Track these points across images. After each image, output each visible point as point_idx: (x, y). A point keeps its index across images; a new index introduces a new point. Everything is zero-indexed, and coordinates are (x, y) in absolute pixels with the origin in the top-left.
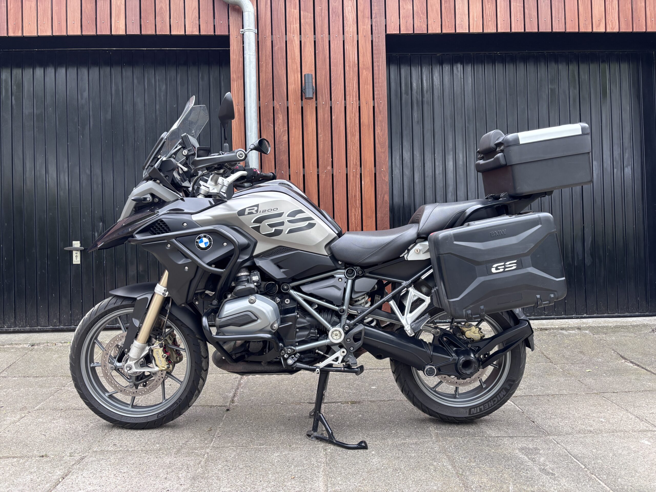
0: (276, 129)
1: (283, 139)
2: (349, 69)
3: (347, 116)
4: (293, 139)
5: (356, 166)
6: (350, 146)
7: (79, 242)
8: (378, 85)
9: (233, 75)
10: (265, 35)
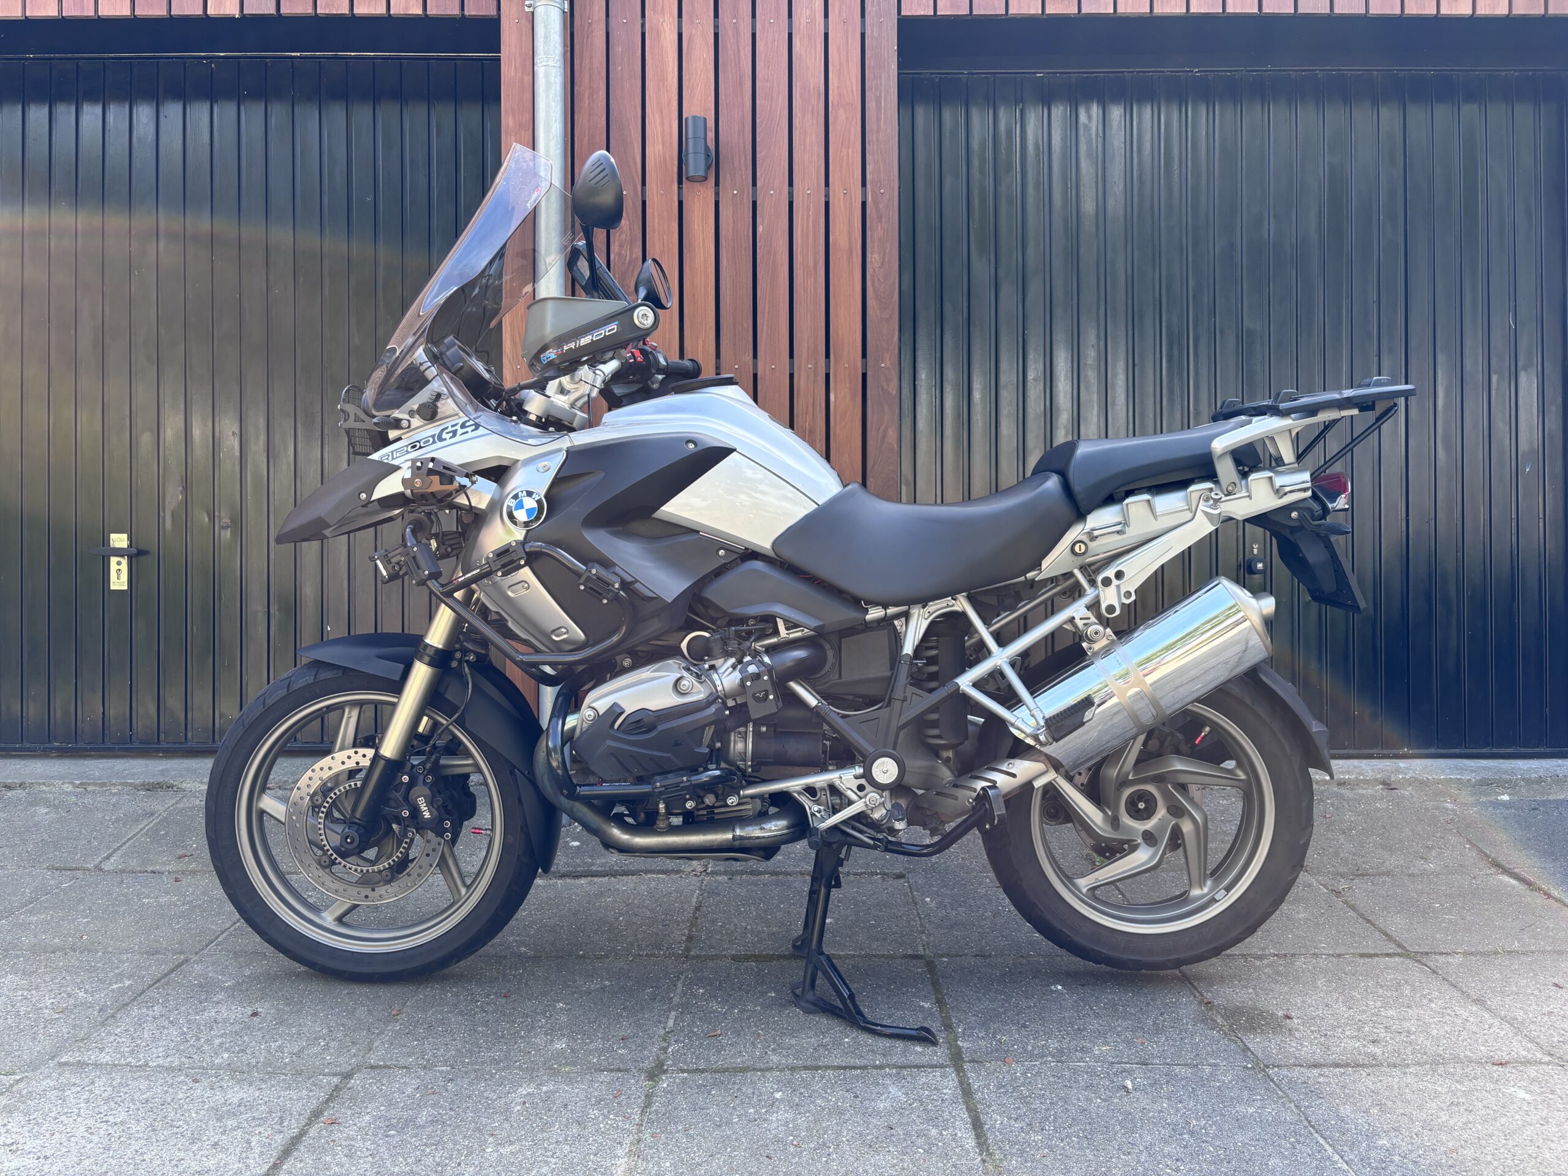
0: (612, 257)
2: (803, 104)
3: (795, 225)
5: (816, 355)
6: (802, 304)
7: (125, 536)
8: (875, 147)
9: (508, 120)
10: (589, 18)
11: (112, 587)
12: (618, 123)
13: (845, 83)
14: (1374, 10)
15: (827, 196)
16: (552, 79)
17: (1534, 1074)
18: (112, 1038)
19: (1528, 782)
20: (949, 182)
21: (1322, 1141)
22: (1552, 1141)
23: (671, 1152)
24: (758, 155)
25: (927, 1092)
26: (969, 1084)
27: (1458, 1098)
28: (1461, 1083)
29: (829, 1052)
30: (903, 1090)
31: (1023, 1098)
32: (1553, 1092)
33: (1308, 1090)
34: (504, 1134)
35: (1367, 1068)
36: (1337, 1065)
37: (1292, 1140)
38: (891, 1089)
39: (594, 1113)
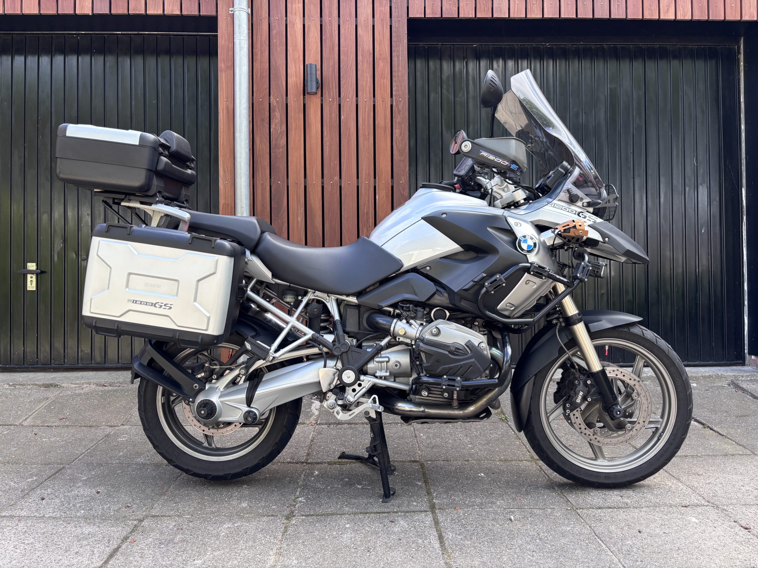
0: (271, 130)
1: (280, 142)
2: (362, 59)
3: (359, 115)
4: (292, 142)
5: (369, 177)
6: (362, 153)
7: (34, 264)
8: (397, 79)
9: (221, 65)
10: (260, 17)
11: (28, 289)
12: (275, 67)
13: (383, 48)
14: (630, 17)
15: (374, 102)
16: (243, 45)
17: (700, 511)
18: (27, 504)
19: (704, 377)
20: (432, 95)
21: (600, 542)
22: (706, 540)
23: (296, 552)
24: (341, 83)
25: (418, 523)
26: (438, 519)
27: (665, 522)
28: (666, 515)
29: (373, 506)
30: (407, 522)
31: (463, 525)
33: (595, 519)
34: (216, 546)
35: (624, 509)
36: (610, 508)
37: (587, 542)
38: (401, 522)
39: (260, 536)
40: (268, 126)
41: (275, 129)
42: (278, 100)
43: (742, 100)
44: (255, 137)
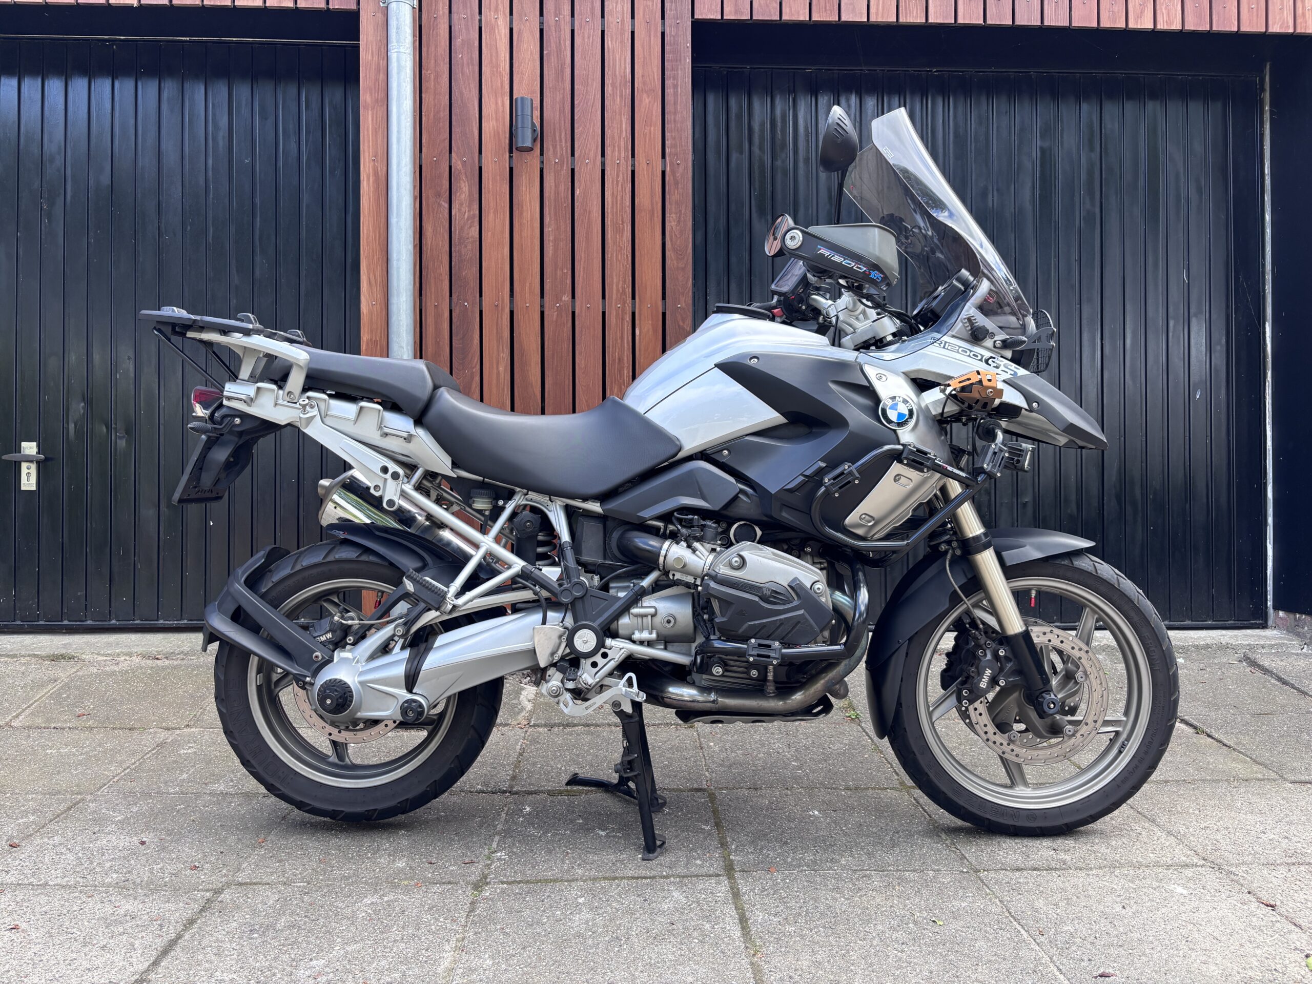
0: (453, 213)
1: (468, 234)
2: (613, 89)
3: (606, 189)
4: (490, 233)
5: (624, 296)
6: (612, 254)
7: (34, 444)
8: (673, 126)
9: (366, 97)
10: (435, 13)
11: (23, 488)
12: (459, 101)
13: (649, 71)
14: (1075, 24)
15: (633, 165)
16: (403, 63)
17: (1190, 875)
18: (18, 862)
19: (1198, 647)
20: (734, 156)
21: (1019, 928)
22: (1201, 925)
23: (490, 946)
24: (576, 131)
25: (703, 896)
26: (738, 889)
27: (1130, 893)
28: (1133, 882)
29: (625, 866)
30: (684, 894)
31: (781, 898)
32: (1204, 887)
33: (1010, 888)
34: (350, 935)
35: (1059, 871)
36: (1035, 869)
37: (996, 927)
38: (674, 894)
39: (427, 917)
40: (447, 206)
41: (460, 210)
42: (464, 159)
43: (1267, 170)
44: (424, 224)
